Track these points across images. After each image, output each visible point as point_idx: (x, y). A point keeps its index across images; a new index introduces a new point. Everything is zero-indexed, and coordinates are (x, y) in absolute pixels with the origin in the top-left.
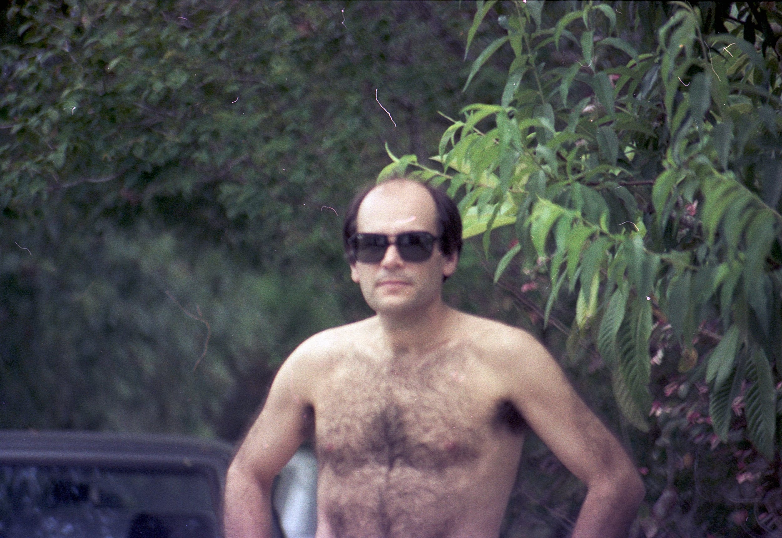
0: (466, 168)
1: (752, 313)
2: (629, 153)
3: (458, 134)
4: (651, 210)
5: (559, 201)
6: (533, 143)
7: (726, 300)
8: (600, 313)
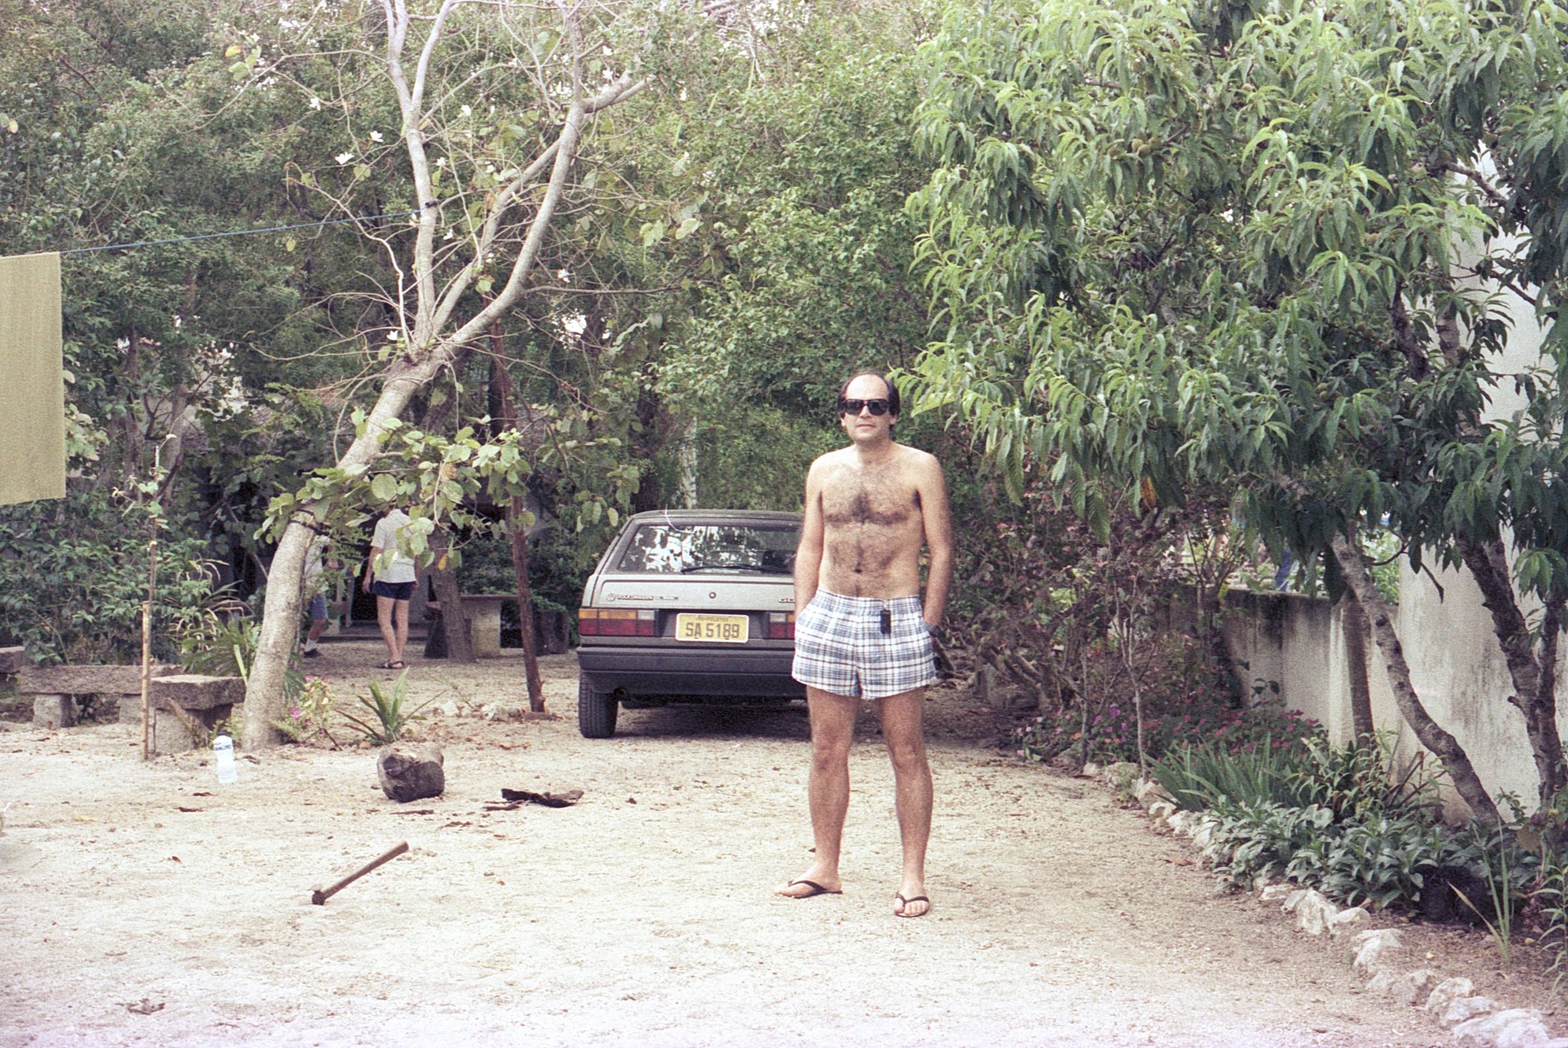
0: (929, 374)
1: (1074, 445)
2: (1012, 366)
3: (925, 357)
4: (1023, 394)
5: (976, 390)
6: (963, 361)
7: (1061, 440)
8: (998, 448)
